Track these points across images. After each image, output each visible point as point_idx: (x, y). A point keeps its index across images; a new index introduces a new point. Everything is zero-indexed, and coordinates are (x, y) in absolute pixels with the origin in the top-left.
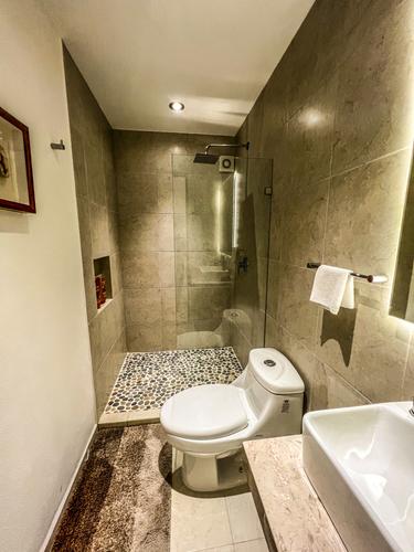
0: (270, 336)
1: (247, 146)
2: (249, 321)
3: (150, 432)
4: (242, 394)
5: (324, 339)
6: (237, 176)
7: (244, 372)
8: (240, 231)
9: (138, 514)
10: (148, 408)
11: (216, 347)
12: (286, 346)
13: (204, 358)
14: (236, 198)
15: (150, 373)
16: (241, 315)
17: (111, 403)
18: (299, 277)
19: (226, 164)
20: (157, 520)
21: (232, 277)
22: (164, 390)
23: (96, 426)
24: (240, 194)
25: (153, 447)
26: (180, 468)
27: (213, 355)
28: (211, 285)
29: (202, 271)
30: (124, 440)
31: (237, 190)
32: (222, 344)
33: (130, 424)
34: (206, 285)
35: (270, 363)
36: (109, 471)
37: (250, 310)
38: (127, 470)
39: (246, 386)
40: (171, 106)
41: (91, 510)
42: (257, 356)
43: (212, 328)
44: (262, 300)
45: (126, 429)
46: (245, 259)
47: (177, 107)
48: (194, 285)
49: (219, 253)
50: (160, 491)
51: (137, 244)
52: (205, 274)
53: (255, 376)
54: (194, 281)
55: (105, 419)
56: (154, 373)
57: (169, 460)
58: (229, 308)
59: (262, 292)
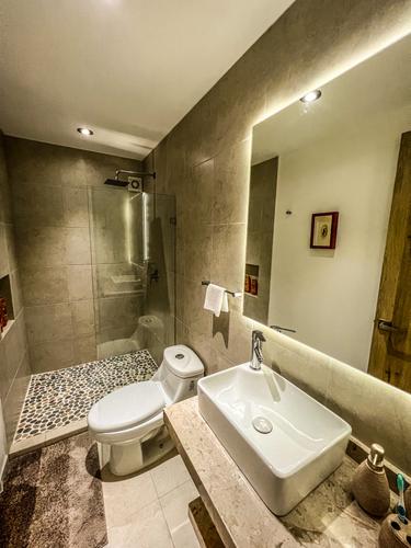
0: (179, 335)
1: (154, 176)
2: (162, 325)
3: (73, 444)
4: (160, 386)
5: (214, 333)
6: (145, 196)
7: (160, 369)
8: (150, 245)
9: (72, 513)
10: (67, 423)
11: (132, 352)
12: (191, 341)
13: (120, 364)
14: (146, 215)
15: (64, 390)
16: (154, 320)
17: (20, 431)
18: (197, 289)
19: (135, 184)
20: (92, 509)
21: (144, 286)
22: (82, 403)
23: (6, 457)
24: (149, 212)
25: (78, 455)
26: (108, 464)
27: (130, 360)
28: (125, 294)
29: (115, 282)
30: (43, 460)
31: (145, 209)
32: (138, 348)
33: (47, 444)
34: (120, 295)
35: (180, 356)
36: (32, 492)
37: (162, 315)
38: (53, 484)
39: (162, 379)
40: (79, 130)
41: (18, 531)
42: (170, 353)
43: (128, 335)
44: (172, 307)
45: (44, 450)
46: (156, 272)
47: (85, 132)
48: (108, 296)
49: (130, 262)
50: (91, 487)
51: (41, 258)
52: (119, 284)
53: (170, 369)
54: (106, 293)
55: (16, 447)
56: (68, 389)
57: (97, 460)
58: (143, 315)
59: (171, 298)
